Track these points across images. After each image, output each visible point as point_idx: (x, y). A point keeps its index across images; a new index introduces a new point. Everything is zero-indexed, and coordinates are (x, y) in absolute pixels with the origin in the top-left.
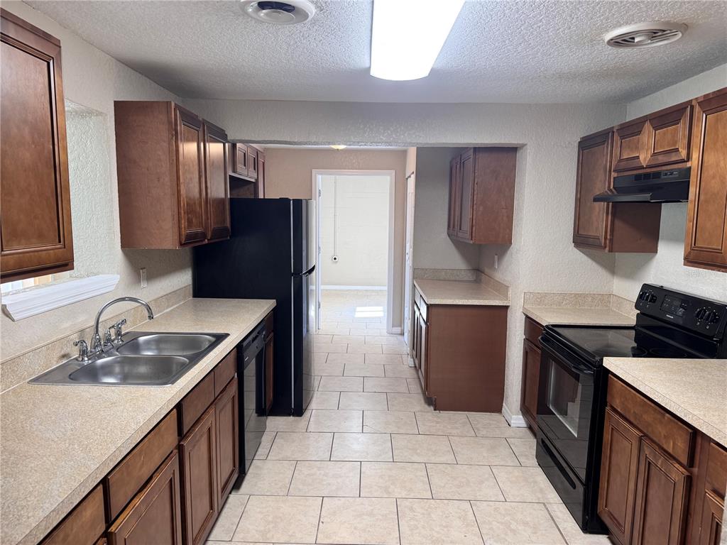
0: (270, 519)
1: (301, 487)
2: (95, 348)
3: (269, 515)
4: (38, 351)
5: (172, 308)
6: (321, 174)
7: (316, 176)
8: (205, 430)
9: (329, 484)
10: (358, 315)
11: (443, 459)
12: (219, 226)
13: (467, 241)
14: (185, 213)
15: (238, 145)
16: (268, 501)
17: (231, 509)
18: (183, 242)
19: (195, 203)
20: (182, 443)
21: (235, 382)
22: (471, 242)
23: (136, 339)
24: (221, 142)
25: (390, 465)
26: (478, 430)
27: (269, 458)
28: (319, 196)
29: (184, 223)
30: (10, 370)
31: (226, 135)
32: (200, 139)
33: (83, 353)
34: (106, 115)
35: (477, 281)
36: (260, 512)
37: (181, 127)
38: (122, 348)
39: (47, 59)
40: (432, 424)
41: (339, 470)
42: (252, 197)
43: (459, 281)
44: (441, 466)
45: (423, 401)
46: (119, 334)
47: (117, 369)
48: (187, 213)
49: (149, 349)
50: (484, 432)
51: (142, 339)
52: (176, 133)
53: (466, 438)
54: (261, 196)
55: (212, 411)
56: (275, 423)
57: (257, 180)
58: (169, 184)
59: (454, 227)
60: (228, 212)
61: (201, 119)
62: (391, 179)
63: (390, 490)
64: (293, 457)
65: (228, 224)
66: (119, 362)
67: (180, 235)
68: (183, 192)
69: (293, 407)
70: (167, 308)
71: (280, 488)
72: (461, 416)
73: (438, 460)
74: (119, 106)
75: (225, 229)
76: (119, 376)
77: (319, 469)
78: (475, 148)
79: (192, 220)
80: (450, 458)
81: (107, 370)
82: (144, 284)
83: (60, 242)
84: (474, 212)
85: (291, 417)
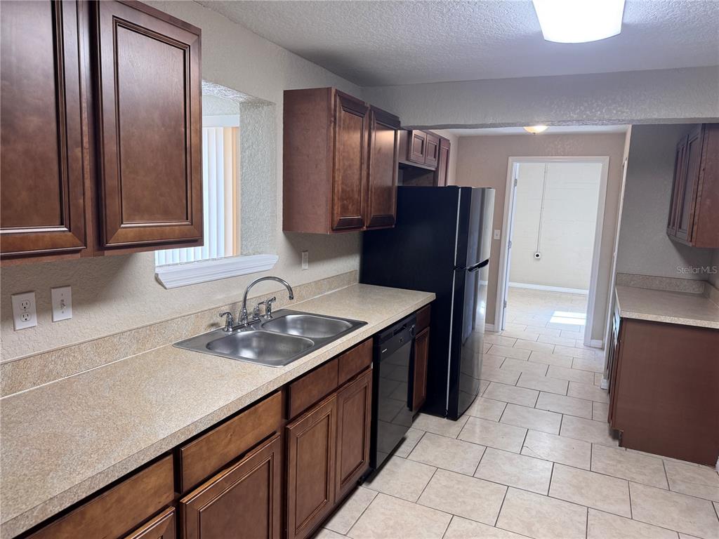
0: (391, 523)
1: (433, 497)
2: (241, 321)
3: (391, 519)
4: (186, 318)
5: (334, 291)
6: (519, 161)
7: (512, 165)
8: (323, 416)
9: (464, 502)
10: (553, 320)
11: (613, 509)
12: (382, 213)
13: (687, 244)
14: (338, 199)
15: (415, 132)
16: (396, 503)
17: (356, 502)
18: (334, 228)
19: (353, 190)
20: (288, 427)
21: (369, 373)
22: (690, 245)
23: (284, 316)
24: (392, 129)
25: (543, 499)
26: (674, 482)
27: (410, 457)
28: (515, 185)
29: (337, 209)
30: (157, 332)
31: (400, 122)
32: (364, 128)
33: (229, 324)
34: (275, 104)
35: (705, 296)
36: (383, 513)
37: (341, 114)
38: (268, 324)
39: (184, 48)
40: (611, 462)
41: (481, 489)
42: (431, 185)
43: (679, 293)
44: (608, 517)
45: (607, 432)
46: (269, 310)
47: (255, 343)
48: (342, 199)
49: (295, 328)
50: (682, 487)
51: (290, 317)
52: (335, 119)
53: (654, 490)
54: (441, 184)
55: (333, 398)
56: (426, 422)
57: (437, 168)
58: (325, 170)
59: (674, 225)
60: (394, 200)
61: (368, 106)
62: (603, 167)
63: (534, 529)
64: (435, 462)
65: (393, 212)
66: (257, 337)
67: (332, 220)
68: (339, 178)
69: (447, 409)
70: (328, 291)
71: (412, 493)
72: (655, 460)
73: (605, 507)
74: (287, 94)
75: (390, 217)
76: (256, 350)
77: (459, 482)
78: (704, 125)
79: (348, 207)
80: (624, 509)
81: (246, 343)
82: (305, 266)
83: (187, 219)
84: (698, 206)
85: (445, 419)
